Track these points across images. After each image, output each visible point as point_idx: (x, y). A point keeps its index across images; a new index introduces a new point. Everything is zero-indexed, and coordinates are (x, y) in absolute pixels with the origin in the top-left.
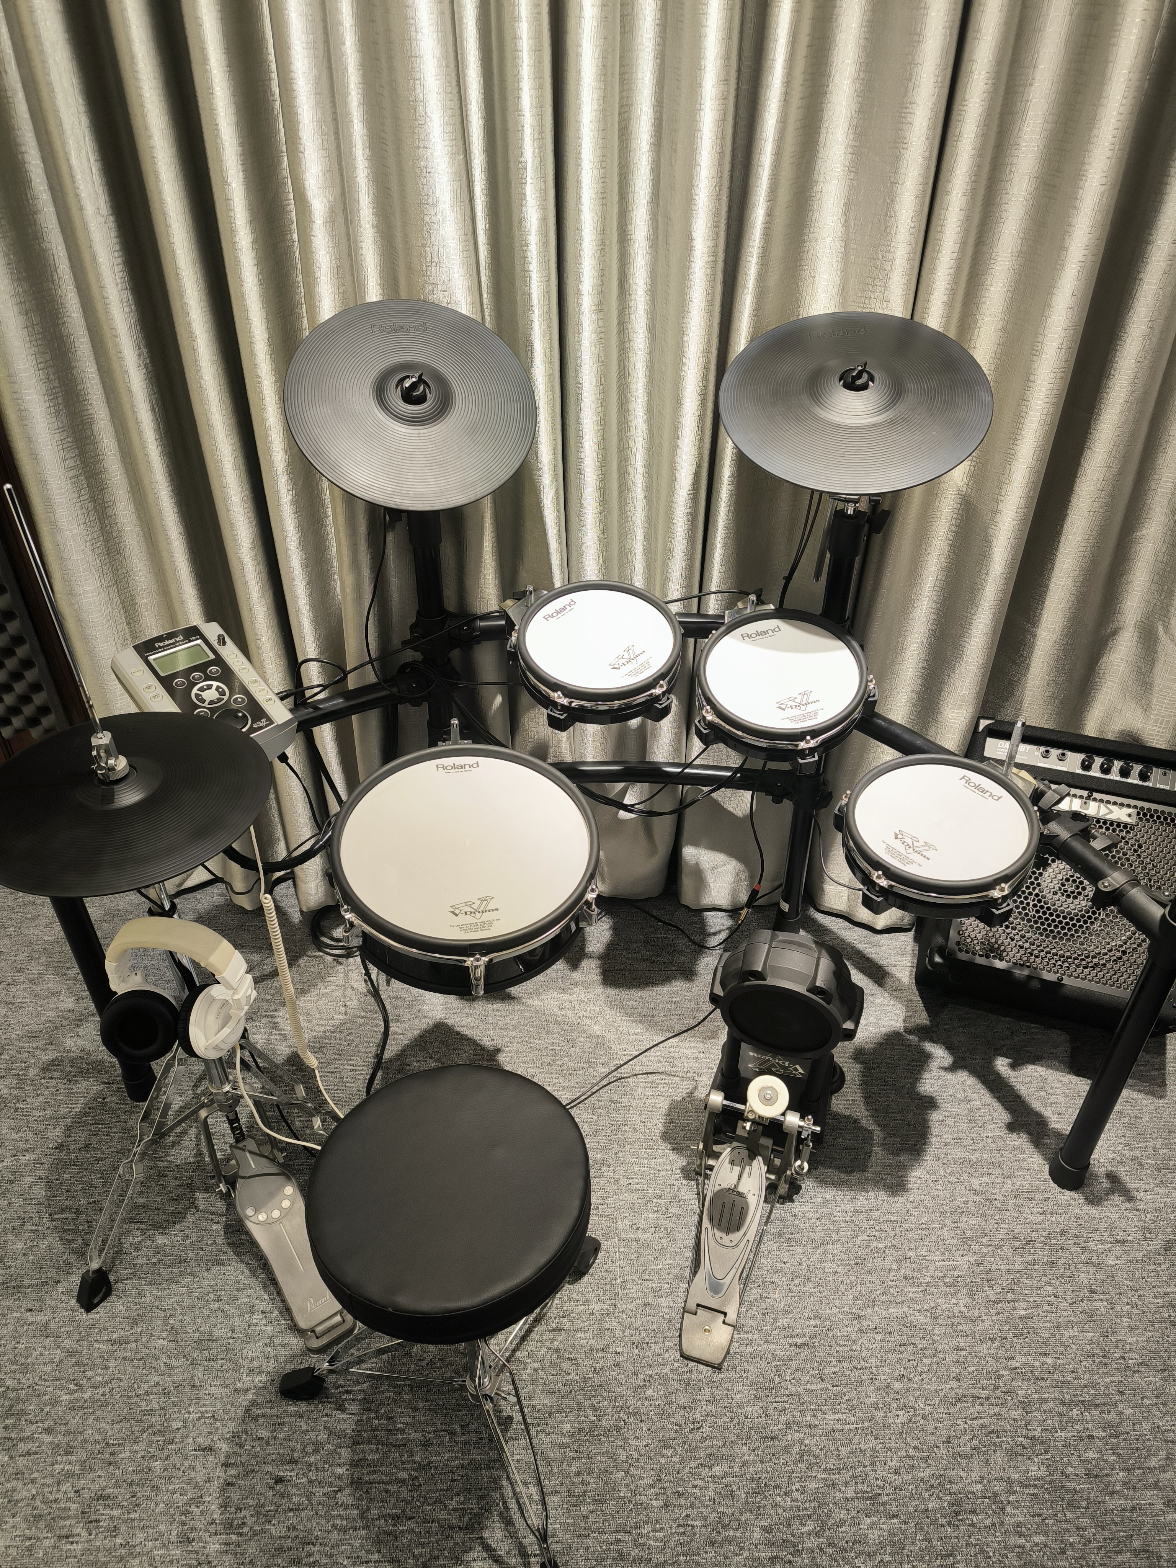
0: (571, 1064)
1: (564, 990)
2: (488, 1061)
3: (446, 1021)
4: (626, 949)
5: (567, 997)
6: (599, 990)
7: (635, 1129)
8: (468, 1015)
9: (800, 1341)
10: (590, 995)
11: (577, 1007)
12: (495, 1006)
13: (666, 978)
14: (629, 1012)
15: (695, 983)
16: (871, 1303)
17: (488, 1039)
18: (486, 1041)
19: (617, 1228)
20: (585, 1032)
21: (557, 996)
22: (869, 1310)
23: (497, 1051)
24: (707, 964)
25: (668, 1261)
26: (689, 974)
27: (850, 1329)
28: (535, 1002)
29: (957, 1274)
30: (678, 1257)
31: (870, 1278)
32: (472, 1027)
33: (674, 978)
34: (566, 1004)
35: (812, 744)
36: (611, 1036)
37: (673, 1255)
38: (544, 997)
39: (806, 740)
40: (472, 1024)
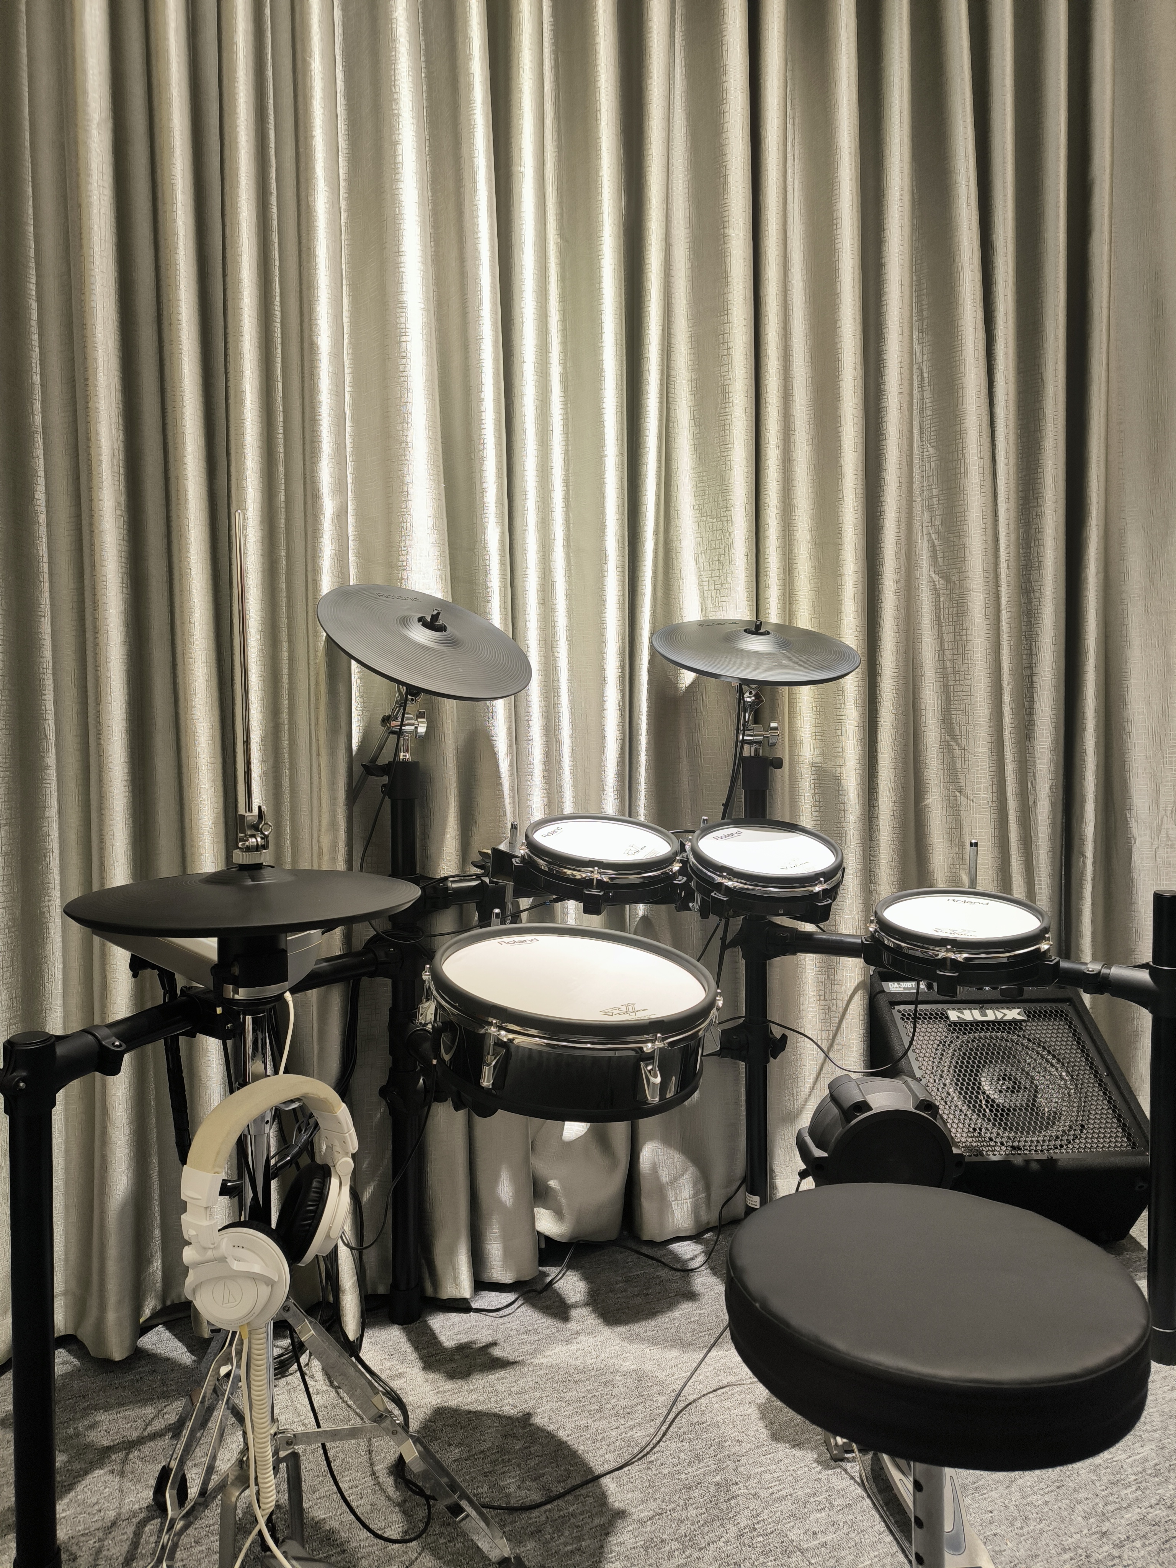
0: (623, 1403)
1: (568, 1341)
2: (524, 1428)
3: (446, 1404)
4: (611, 1291)
5: (574, 1347)
6: (607, 1332)
7: (738, 1441)
8: (470, 1392)
10: (600, 1338)
11: (593, 1353)
12: (497, 1375)
13: (671, 1305)
14: (654, 1341)
15: (704, 1301)
16: (1104, 1517)
17: (510, 1407)
18: (508, 1410)
19: (792, 1541)
20: (618, 1371)
21: (564, 1349)
22: (1107, 1524)
23: (528, 1416)
24: (703, 1284)
25: (873, 1554)
26: (691, 1296)
27: (1106, 1548)
28: (542, 1361)
29: (1152, 1463)
30: (879, 1546)
31: (1081, 1496)
32: (482, 1402)
33: (678, 1302)
34: (578, 1353)
35: (825, 886)
36: (649, 1367)
37: (873, 1546)
38: (549, 1353)
39: (820, 882)
40: (481, 1399)
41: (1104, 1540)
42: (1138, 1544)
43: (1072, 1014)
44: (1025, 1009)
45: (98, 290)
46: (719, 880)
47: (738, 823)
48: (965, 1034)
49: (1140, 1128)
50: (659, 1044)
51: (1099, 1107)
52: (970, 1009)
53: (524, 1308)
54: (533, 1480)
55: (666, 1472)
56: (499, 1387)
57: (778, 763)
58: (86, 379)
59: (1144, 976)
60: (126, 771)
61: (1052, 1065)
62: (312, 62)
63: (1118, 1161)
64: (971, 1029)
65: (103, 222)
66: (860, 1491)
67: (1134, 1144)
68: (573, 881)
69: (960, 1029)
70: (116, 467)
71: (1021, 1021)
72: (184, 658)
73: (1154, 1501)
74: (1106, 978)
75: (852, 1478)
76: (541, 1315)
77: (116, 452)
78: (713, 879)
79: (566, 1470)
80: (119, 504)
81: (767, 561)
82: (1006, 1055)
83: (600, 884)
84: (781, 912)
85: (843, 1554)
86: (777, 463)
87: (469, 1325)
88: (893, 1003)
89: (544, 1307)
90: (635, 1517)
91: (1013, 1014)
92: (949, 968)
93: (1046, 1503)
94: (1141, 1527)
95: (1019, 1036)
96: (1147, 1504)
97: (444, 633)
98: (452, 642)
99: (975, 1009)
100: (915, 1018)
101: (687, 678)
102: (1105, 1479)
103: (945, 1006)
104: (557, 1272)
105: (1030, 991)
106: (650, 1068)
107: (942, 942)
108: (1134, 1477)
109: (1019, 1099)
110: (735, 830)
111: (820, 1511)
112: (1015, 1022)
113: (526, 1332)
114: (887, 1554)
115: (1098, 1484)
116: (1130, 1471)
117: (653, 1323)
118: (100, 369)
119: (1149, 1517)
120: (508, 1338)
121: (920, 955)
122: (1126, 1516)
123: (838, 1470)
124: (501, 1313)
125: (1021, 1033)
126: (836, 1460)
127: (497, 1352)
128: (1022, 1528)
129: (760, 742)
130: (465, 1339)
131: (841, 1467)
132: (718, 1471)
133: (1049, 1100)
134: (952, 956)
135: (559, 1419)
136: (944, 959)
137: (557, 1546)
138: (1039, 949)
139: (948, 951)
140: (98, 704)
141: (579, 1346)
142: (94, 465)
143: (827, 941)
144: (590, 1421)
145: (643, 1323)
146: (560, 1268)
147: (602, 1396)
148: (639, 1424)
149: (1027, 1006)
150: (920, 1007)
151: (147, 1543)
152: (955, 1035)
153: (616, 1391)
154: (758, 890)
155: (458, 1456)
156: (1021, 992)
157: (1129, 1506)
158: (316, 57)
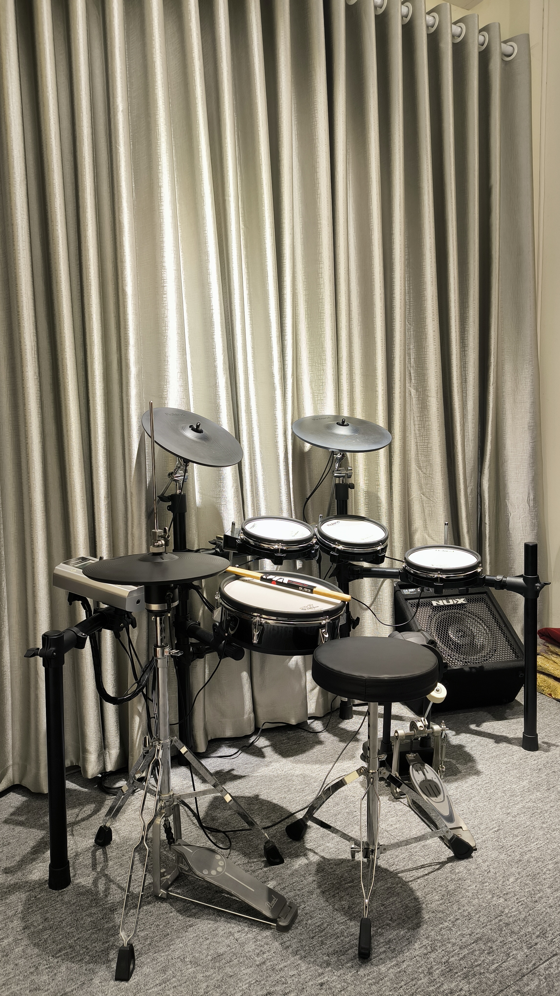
0: (299, 787)
1: (267, 766)
2: (257, 800)
5: (271, 768)
6: (284, 760)
7: (353, 796)
9: (496, 829)
10: (282, 763)
11: (280, 769)
13: (312, 747)
14: (307, 762)
15: (326, 744)
16: (508, 808)
17: (248, 793)
18: (247, 795)
19: (383, 828)
20: (293, 775)
21: (266, 769)
22: (510, 810)
23: (258, 796)
24: (325, 737)
25: (416, 830)
26: (320, 743)
27: (509, 818)
28: (257, 774)
29: (527, 788)
30: (419, 827)
31: (499, 801)
32: (234, 793)
33: (314, 746)
34: (273, 770)
35: (382, 547)
36: (307, 772)
37: (416, 827)
38: (259, 771)
39: (380, 545)
40: (233, 791)
41: (509, 815)
42: (522, 815)
43: (487, 599)
44: (466, 598)
45: (22, 267)
46: (334, 546)
47: (337, 517)
48: (440, 611)
49: (520, 649)
50: (328, 621)
51: (502, 641)
52: (441, 600)
53: (242, 754)
54: (266, 819)
55: (324, 810)
56: (241, 786)
57: (352, 486)
58: (18, 312)
59: (521, 580)
60: (43, 505)
61: (480, 624)
62: (120, 148)
63: (512, 664)
64: (443, 609)
65: (23, 232)
66: (408, 809)
67: (518, 656)
68: (268, 549)
69: (438, 610)
70: (33, 355)
71: (465, 604)
72: (68, 448)
73: (528, 800)
74: (505, 582)
75: (405, 804)
76: (251, 756)
77: (33, 347)
78: (331, 546)
79: (280, 814)
80: (35, 373)
81: (342, 386)
82: (459, 620)
83: (283, 551)
84: (362, 559)
85: (404, 831)
86: (346, 337)
87: (218, 763)
88: (407, 599)
89: (252, 753)
90: (314, 827)
91: (461, 601)
92: (439, 581)
93: (485, 805)
94: (523, 810)
95: (464, 611)
96: (525, 802)
97: (202, 434)
98: (205, 439)
99: (444, 600)
100: (418, 606)
101: (307, 447)
102: (508, 795)
103: (430, 599)
104: (255, 738)
105: (471, 590)
106: (324, 630)
107: (436, 570)
108: (520, 793)
109: (467, 640)
110: (336, 521)
111: (393, 817)
112: (462, 605)
113: (246, 764)
114: (422, 829)
115: (505, 797)
116: (518, 791)
117: (305, 755)
118: (25, 306)
119: (526, 806)
120: (239, 767)
121: (425, 576)
122: (517, 807)
123: (398, 802)
124: (232, 757)
125: (465, 610)
126: (397, 799)
127: (235, 773)
128: (475, 815)
129: (344, 477)
130: (218, 769)
131: (398, 801)
132: (346, 808)
133: (480, 640)
134: (441, 576)
135: (272, 796)
136: (437, 578)
137: (284, 840)
138: (477, 571)
139: (439, 574)
140: (28, 473)
141: (272, 767)
142: (23, 355)
143: (378, 571)
144: (286, 795)
145: (300, 755)
146: (256, 736)
147: (289, 785)
148: (308, 794)
149: (467, 596)
150: (421, 600)
151: (100, 858)
152: (436, 613)
153: (294, 783)
154: (350, 550)
155: (230, 814)
156: (467, 590)
157: (518, 803)
158: (122, 145)
